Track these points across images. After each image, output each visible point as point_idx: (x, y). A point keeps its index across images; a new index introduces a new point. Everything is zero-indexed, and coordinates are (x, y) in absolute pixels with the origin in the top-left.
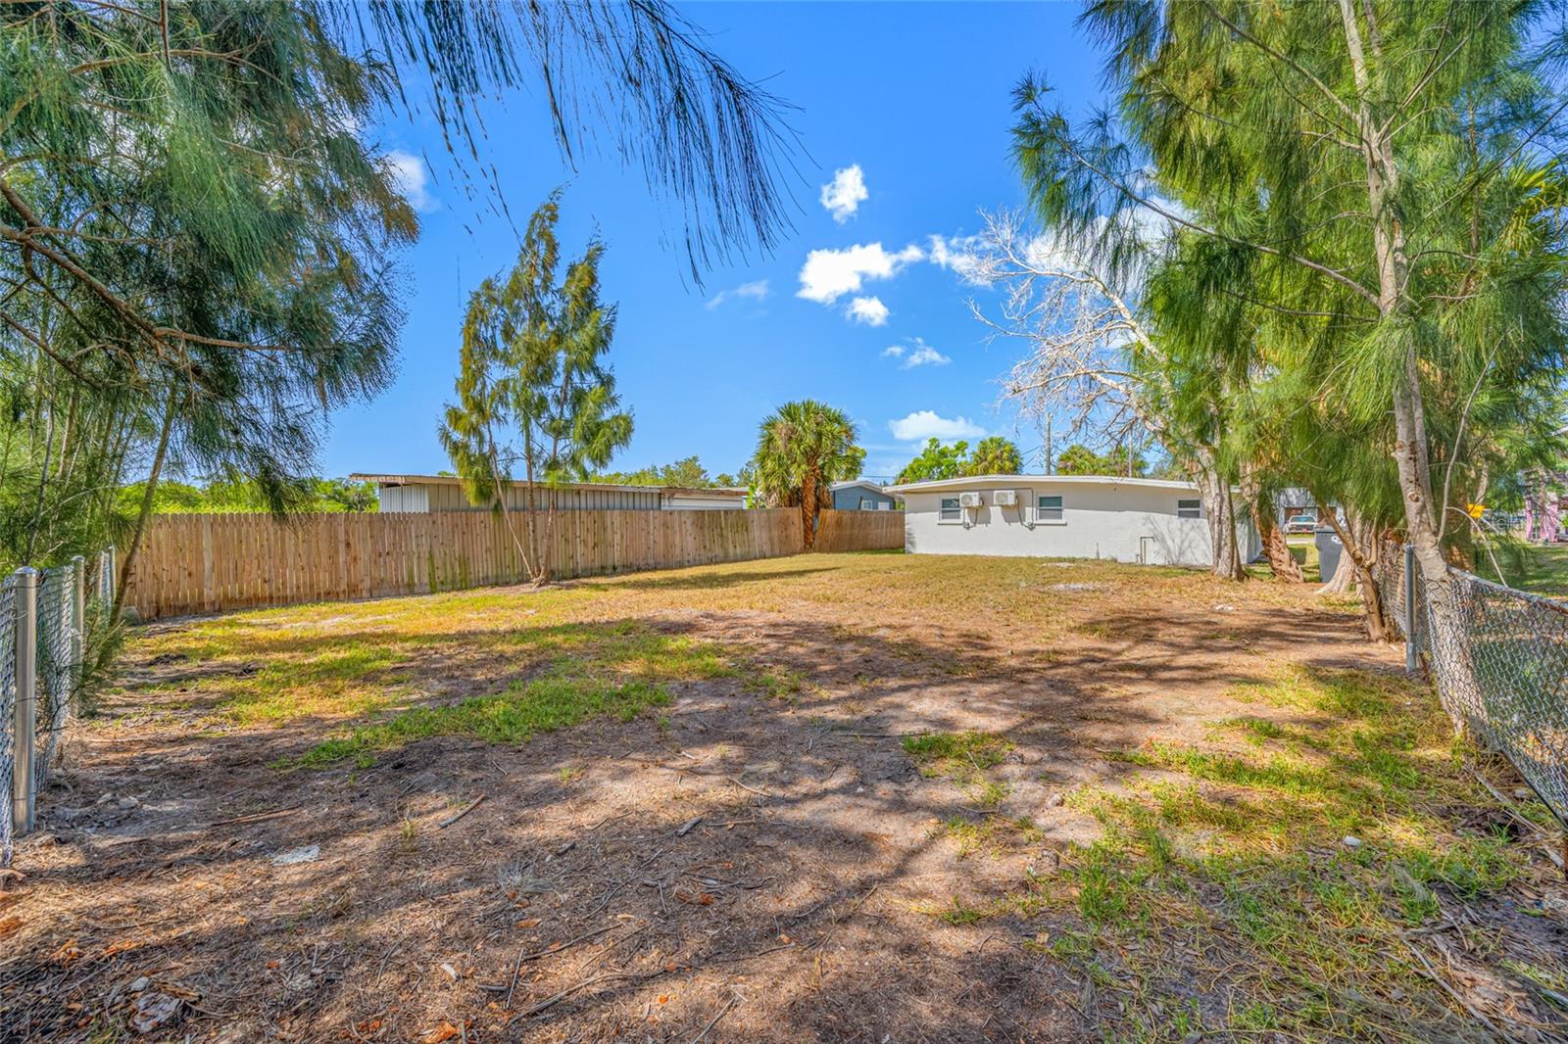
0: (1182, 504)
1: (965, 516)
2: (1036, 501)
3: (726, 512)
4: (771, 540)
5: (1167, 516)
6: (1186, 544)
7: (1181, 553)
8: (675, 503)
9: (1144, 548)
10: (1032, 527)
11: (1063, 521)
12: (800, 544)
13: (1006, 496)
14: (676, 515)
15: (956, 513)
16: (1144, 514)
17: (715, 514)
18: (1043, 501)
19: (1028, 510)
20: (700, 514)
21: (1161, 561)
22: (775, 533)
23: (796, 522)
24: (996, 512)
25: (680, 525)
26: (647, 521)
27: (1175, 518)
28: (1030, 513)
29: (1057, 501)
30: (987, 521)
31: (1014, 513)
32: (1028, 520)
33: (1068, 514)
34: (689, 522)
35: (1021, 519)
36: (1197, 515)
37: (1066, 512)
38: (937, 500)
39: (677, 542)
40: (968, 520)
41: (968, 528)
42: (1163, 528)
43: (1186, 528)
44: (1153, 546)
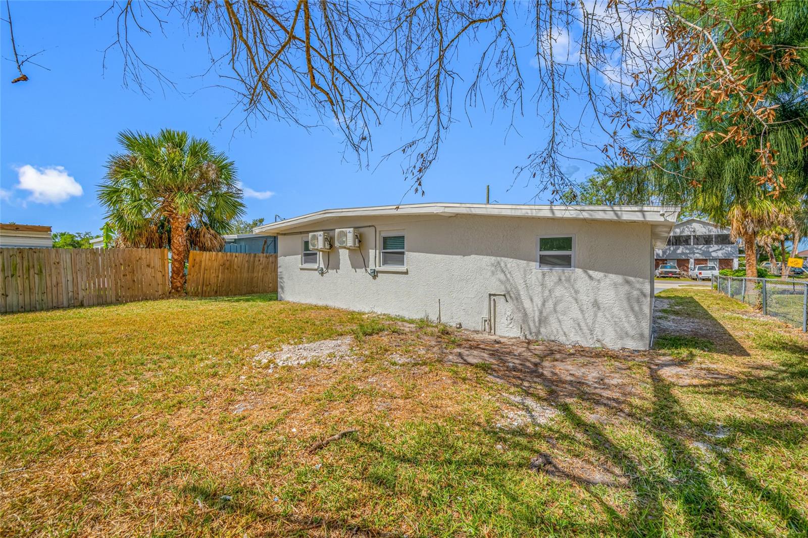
0: (546, 244)
1: (319, 260)
2: (379, 243)
5: (523, 263)
6: (550, 305)
7: (543, 321)
9: (493, 310)
10: (375, 274)
11: (405, 267)
13: (346, 235)
15: (313, 257)
16: (493, 260)
18: (385, 242)
19: (372, 253)
21: (515, 332)
24: (343, 256)
27: (534, 265)
28: (373, 255)
29: (401, 241)
30: (337, 267)
31: (358, 257)
32: (372, 266)
33: (412, 260)
35: (366, 265)
36: (566, 261)
37: (409, 256)
38: (300, 241)
40: (322, 266)
41: (322, 274)
42: (519, 281)
43: (552, 281)
44: (505, 308)
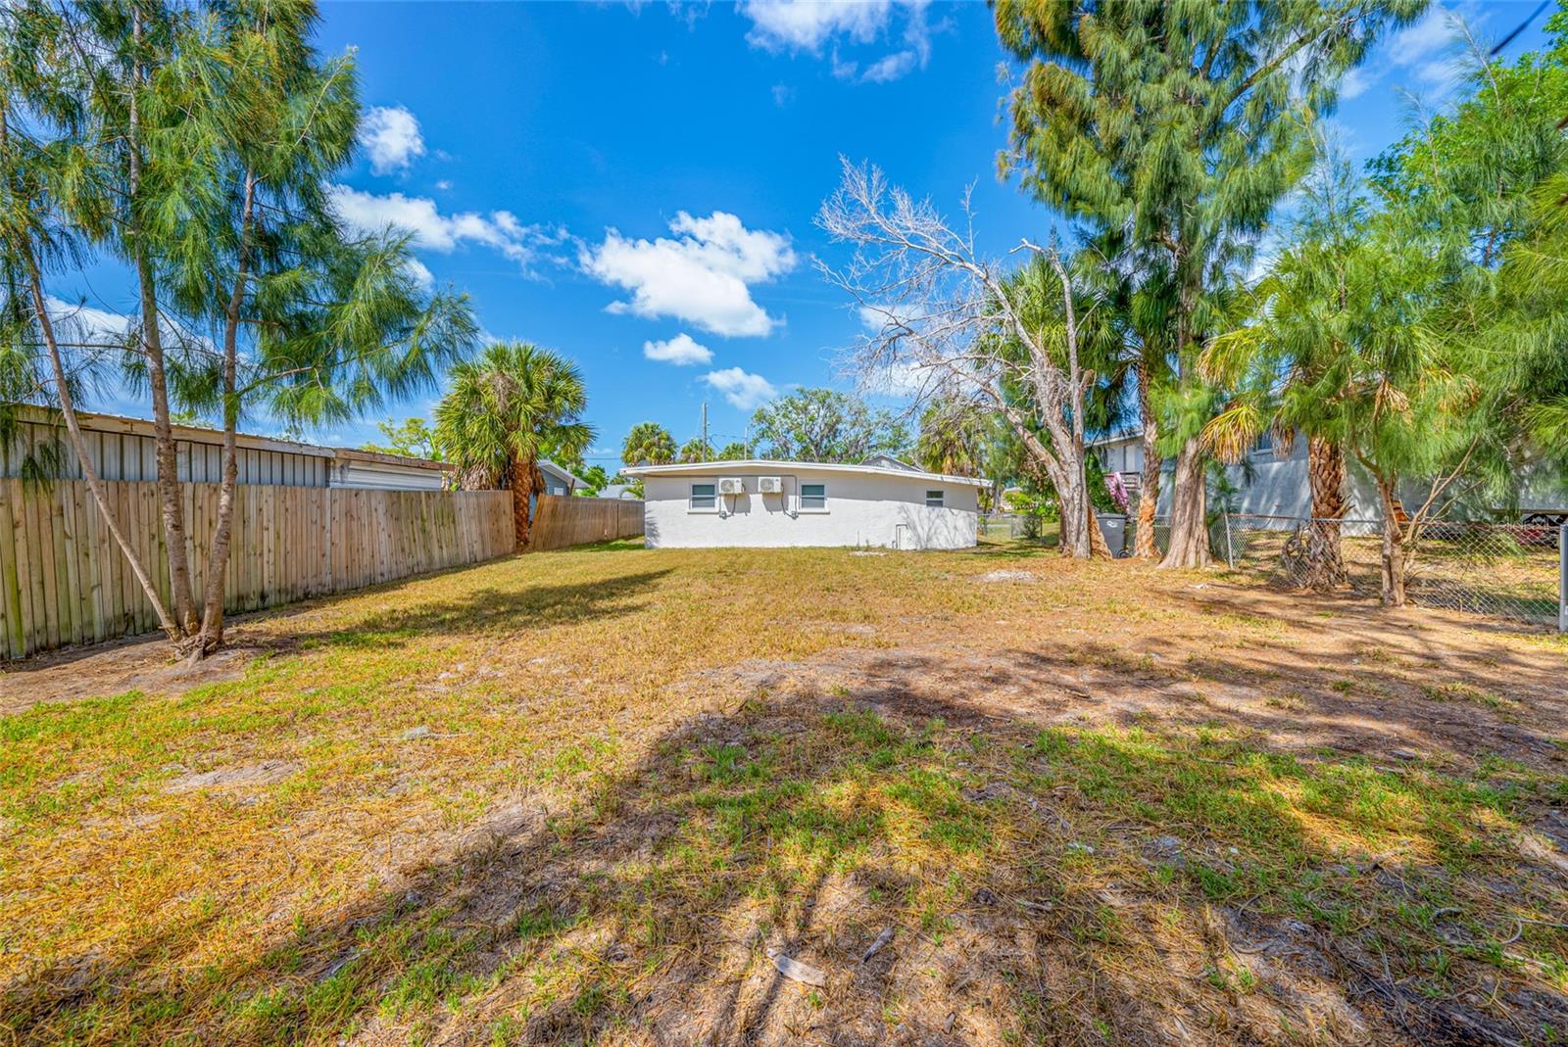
0: (931, 494)
1: (720, 504)
2: (799, 490)
3: (428, 494)
4: (482, 535)
5: (918, 506)
6: (933, 531)
7: (929, 539)
8: (351, 477)
9: (898, 535)
10: (795, 516)
11: (826, 510)
12: (510, 543)
13: (771, 483)
14: (363, 496)
15: (710, 502)
16: (898, 504)
17: (412, 496)
18: (806, 489)
19: (792, 498)
20: (394, 495)
21: (912, 547)
22: (486, 526)
23: (508, 511)
24: (756, 500)
25: (370, 515)
26: (321, 507)
27: (924, 507)
28: (793, 501)
29: (820, 489)
30: (747, 510)
31: (776, 501)
32: (791, 509)
33: (831, 503)
34: (381, 509)
35: (784, 508)
36: (940, 504)
37: (828, 501)
38: (686, 485)
39: (365, 544)
40: (724, 509)
41: (724, 517)
42: (915, 517)
43: (933, 516)
44: (906, 534)
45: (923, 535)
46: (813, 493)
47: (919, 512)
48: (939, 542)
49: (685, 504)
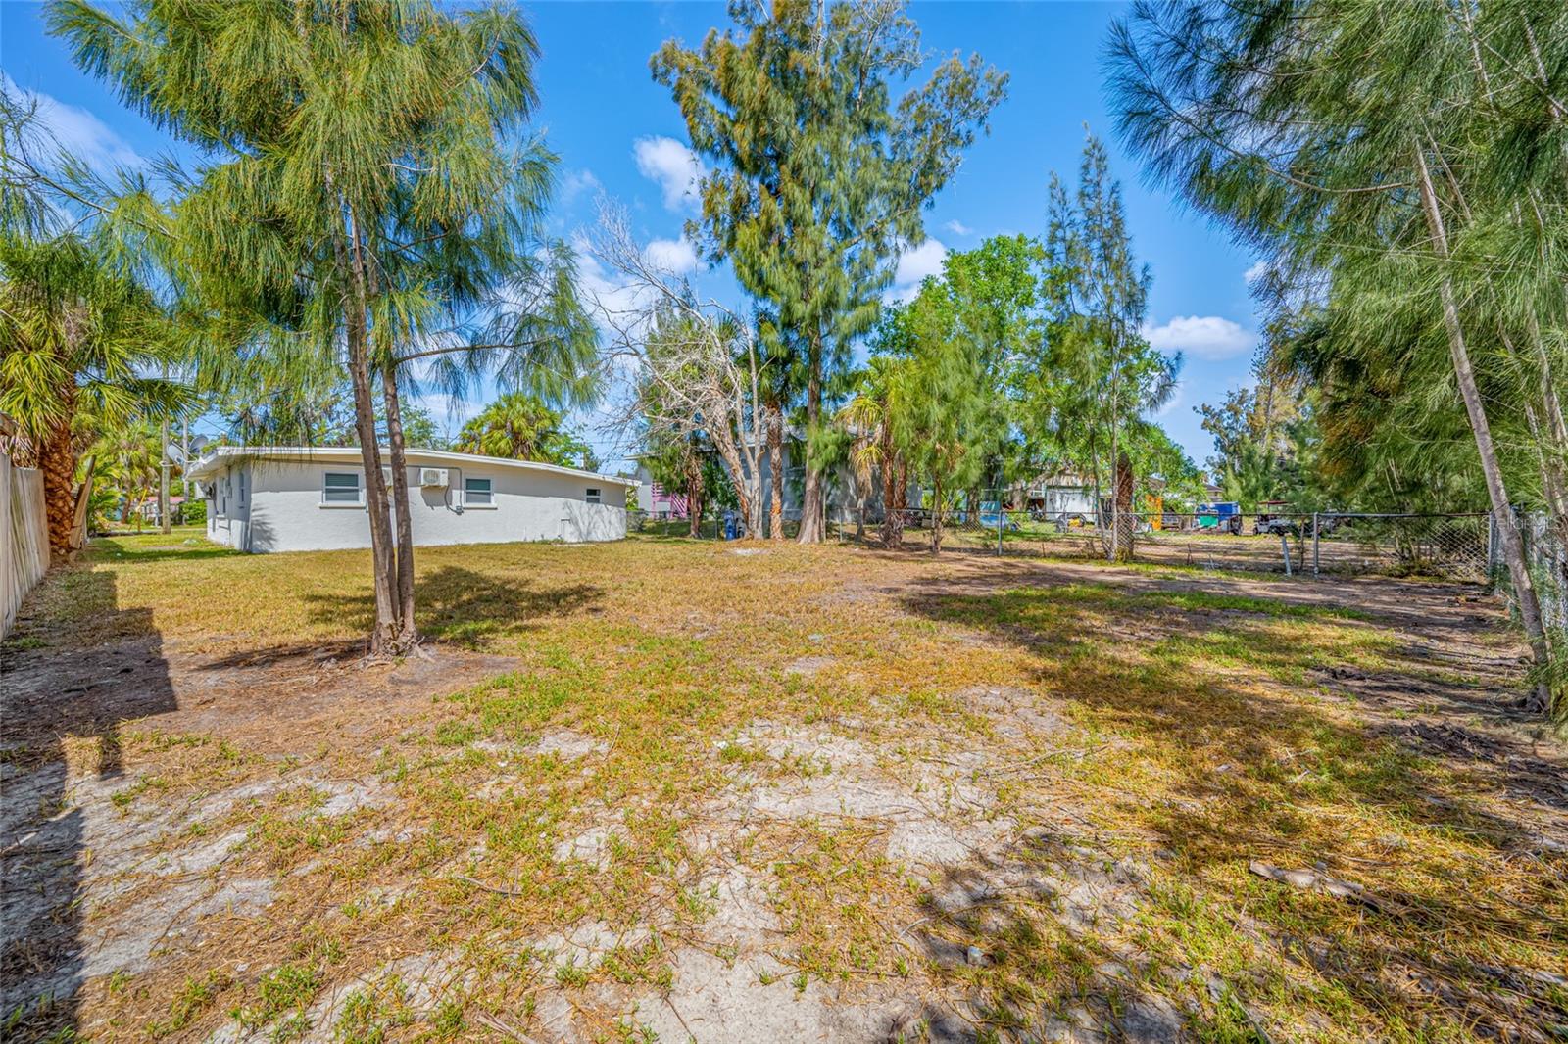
0: (589, 491)
2: (465, 484)
5: (578, 502)
6: (592, 525)
7: (589, 533)
9: (563, 529)
10: (459, 512)
11: (493, 504)
13: (437, 475)
15: (349, 495)
16: (563, 500)
18: (470, 484)
19: (455, 493)
21: (575, 539)
27: (583, 503)
28: (458, 496)
29: (486, 484)
31: (438, 496)
32: (455, 504)
33: (497, 498)
35: (447, 503)
36: (597, 501)
37: (495, 496)
38: (318, 473)
42: (577, 512)
43: (592, 512)
44: (570, 528)
45: (584, 530)
46: (479, 487)
47: (580, 507)
48: (598, 535)
49: (317, 497)
